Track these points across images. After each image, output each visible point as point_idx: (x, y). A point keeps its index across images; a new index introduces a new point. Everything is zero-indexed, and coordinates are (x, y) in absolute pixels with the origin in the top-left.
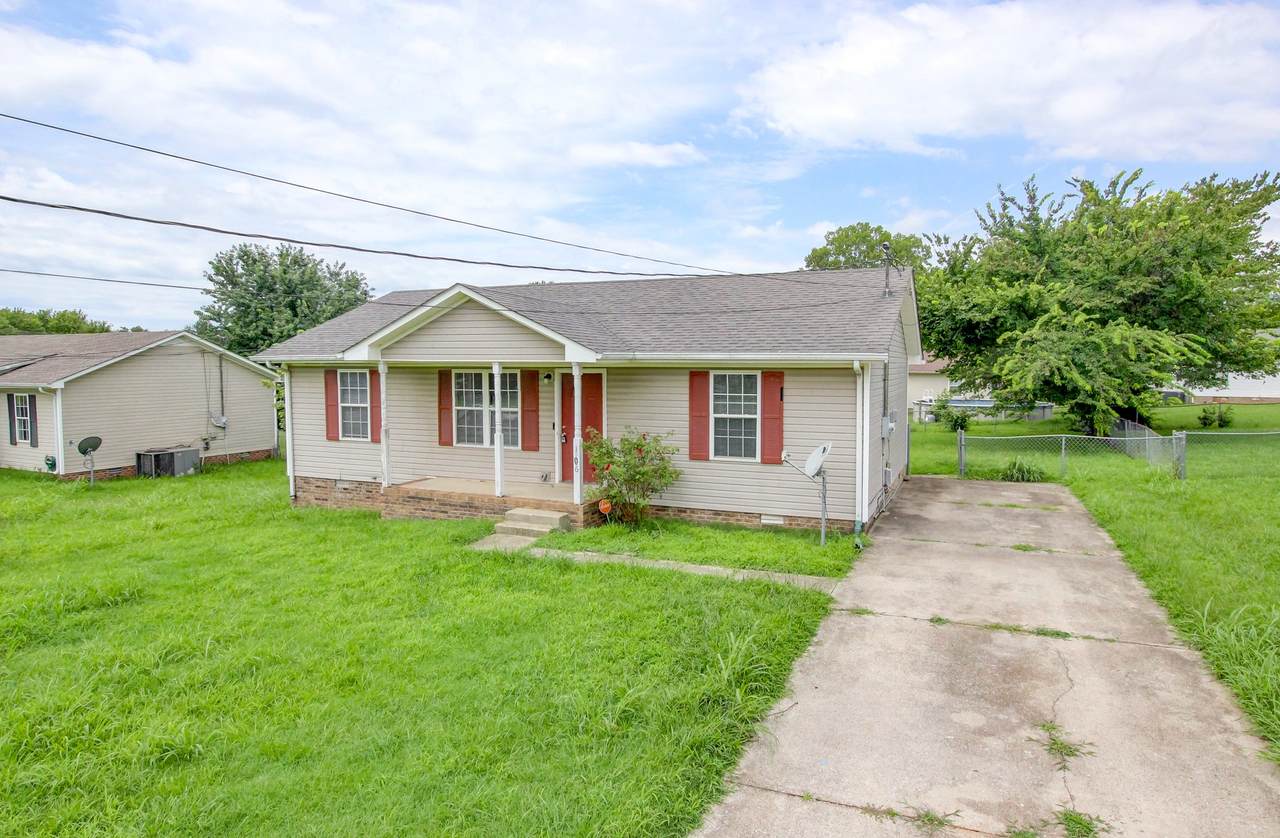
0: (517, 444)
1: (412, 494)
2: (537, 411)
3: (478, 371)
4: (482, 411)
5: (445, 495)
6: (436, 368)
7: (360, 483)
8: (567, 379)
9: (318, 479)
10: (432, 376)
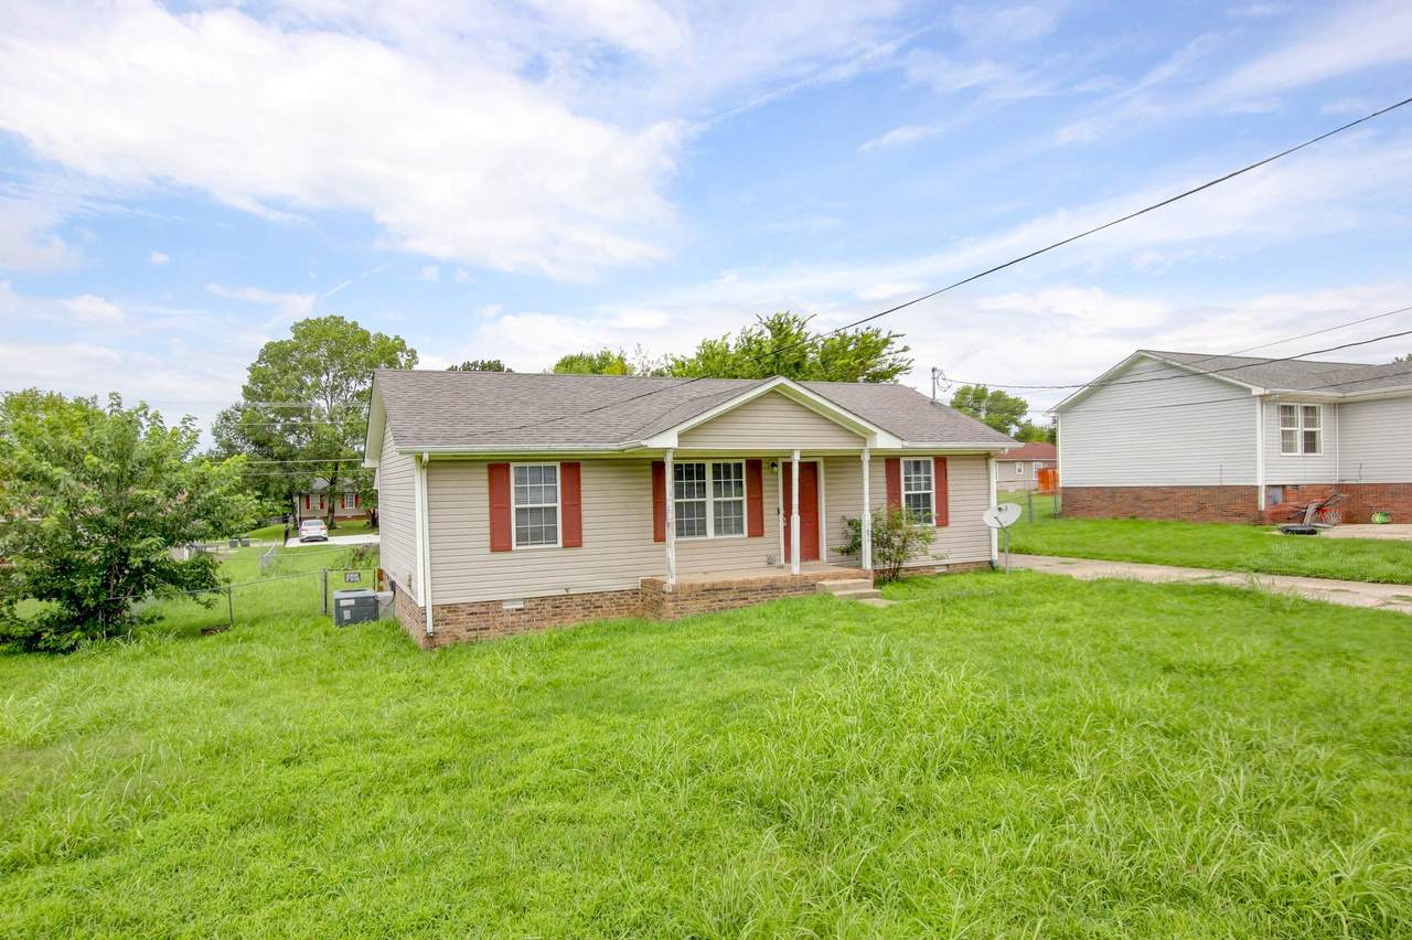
0: (742, 532)
1: (707, 587)
2: (761, 498)
3: (701, 462)
4: (704, 503)
5: (744, 583)
6: (649, 459)
7: (543, 599)
8: (787, 467)
9: (472, 605)
10: (645, 467)
